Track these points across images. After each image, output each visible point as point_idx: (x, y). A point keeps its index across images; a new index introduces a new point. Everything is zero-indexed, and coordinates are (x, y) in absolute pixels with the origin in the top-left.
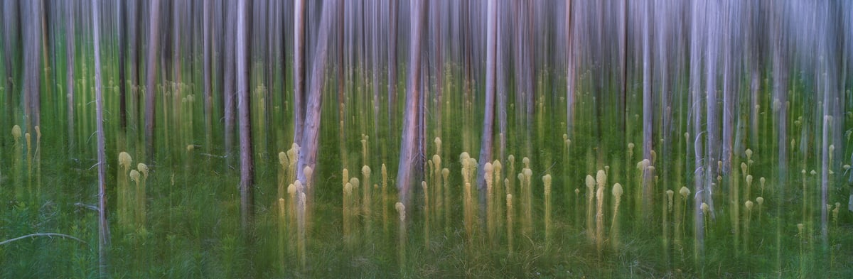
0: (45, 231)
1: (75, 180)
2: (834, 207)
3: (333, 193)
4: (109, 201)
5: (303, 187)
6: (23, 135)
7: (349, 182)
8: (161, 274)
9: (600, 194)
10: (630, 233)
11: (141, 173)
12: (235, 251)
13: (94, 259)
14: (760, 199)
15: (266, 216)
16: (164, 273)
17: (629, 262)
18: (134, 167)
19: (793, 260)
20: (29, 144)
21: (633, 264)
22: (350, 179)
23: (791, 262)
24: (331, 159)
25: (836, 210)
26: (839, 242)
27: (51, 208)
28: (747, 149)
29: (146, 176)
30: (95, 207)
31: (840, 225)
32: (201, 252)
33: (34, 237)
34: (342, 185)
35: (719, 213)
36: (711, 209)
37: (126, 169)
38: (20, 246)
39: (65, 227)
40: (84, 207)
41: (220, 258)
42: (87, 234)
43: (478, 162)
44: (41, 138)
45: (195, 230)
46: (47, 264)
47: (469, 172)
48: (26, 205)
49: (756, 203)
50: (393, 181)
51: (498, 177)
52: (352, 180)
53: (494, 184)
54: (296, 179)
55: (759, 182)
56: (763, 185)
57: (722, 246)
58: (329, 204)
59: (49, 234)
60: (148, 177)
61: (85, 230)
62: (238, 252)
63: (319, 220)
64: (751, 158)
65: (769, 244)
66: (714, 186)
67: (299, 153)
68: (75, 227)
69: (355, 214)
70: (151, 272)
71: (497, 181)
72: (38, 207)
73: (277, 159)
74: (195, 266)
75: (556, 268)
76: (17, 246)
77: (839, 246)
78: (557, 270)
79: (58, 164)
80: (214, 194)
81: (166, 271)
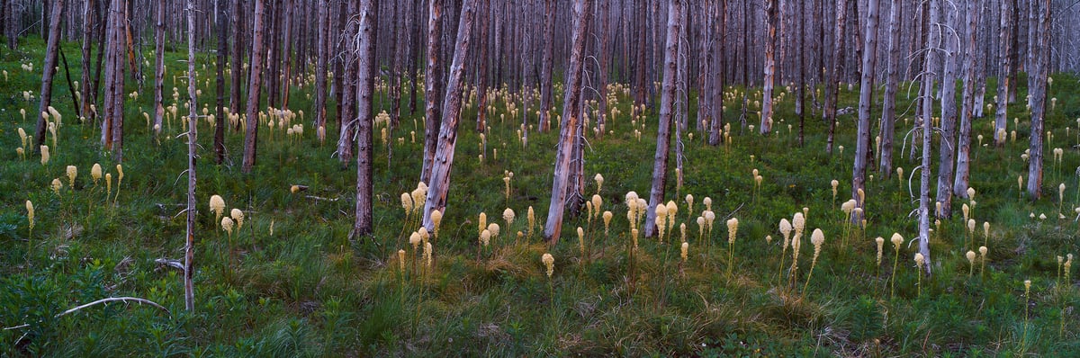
0: (119, 295)
1: (158, 231)
2: (1065, 260)
3: (465, 243)
4: (195, 255)
5: (428, 235)
6: (104, 175)
7: (486, 228)
8: (249, 348)
9: (796, 241)
10: (828, 291)
11: (235, 221)
12: (339, 316)
13: (172, 330)
14: (983, 249)
15: (380, 272)
16: (253, 347)
17: (819, 329)
18: (227, 213)
19: (1016, 328)
20: (109, 187)
21: (824, 332)
22: (487, 226)
23: (1014, 330)
24: (466, 201)
25: (1068, 264)
26: (1070, 304)
27: (128, 265)
28: (969, 187)
29: (240, 223)
30: (179, 264)
31: (1072, 283)
32: (299, 318)
33: (107, 302)
34: (478, 233)
35: (935, 266)
36: (928, 261)
37: (218, 216)
38: (90, 314)
39: (142, 290)
40: (166, 264)
41: (321, 326)
42: (167, 297)
43: (648, 203)
44: (122, 179)
45: (294, 290)
46: (119, 337)
47: (637, 216)
48: (101, 263)
49: (978, 254)
50: (541, 227)
51: (672, 222)
52: (490, 226)
53: (666, 231)
54: (421, 226)
55: (983, 229)
56: (986, 231)
57: (935, 308)
58: (460, 257)
59: (123, 298)
60: (243, 226)
61: (165, 293)
62: (343, 318)
63: (445, 276)
64: (974, 199)
65: (990, 307)
66: (931, 232)
67: (426, 194)
68: (154, 290)
69: (492, 269)
70: (238, 346)
71: (671, 226)
72: (114, 264)
73: (400, 202)
74: (290, 337)
75: (727, 338)
76: (87, 315)
77: (1071, 309)
78: (729, 341)
79: (140, 210)
80: (320, 245)
81: (255, 345)
